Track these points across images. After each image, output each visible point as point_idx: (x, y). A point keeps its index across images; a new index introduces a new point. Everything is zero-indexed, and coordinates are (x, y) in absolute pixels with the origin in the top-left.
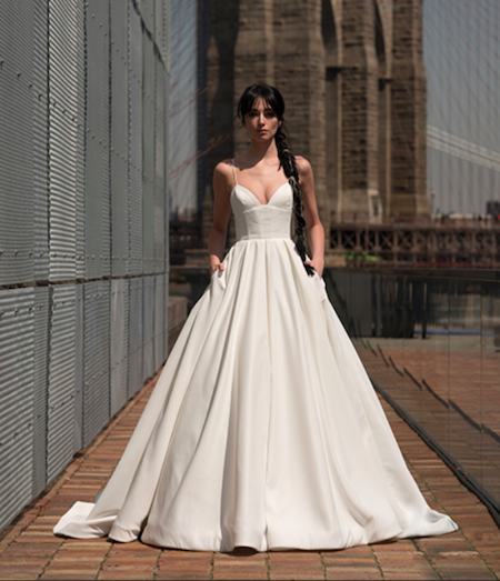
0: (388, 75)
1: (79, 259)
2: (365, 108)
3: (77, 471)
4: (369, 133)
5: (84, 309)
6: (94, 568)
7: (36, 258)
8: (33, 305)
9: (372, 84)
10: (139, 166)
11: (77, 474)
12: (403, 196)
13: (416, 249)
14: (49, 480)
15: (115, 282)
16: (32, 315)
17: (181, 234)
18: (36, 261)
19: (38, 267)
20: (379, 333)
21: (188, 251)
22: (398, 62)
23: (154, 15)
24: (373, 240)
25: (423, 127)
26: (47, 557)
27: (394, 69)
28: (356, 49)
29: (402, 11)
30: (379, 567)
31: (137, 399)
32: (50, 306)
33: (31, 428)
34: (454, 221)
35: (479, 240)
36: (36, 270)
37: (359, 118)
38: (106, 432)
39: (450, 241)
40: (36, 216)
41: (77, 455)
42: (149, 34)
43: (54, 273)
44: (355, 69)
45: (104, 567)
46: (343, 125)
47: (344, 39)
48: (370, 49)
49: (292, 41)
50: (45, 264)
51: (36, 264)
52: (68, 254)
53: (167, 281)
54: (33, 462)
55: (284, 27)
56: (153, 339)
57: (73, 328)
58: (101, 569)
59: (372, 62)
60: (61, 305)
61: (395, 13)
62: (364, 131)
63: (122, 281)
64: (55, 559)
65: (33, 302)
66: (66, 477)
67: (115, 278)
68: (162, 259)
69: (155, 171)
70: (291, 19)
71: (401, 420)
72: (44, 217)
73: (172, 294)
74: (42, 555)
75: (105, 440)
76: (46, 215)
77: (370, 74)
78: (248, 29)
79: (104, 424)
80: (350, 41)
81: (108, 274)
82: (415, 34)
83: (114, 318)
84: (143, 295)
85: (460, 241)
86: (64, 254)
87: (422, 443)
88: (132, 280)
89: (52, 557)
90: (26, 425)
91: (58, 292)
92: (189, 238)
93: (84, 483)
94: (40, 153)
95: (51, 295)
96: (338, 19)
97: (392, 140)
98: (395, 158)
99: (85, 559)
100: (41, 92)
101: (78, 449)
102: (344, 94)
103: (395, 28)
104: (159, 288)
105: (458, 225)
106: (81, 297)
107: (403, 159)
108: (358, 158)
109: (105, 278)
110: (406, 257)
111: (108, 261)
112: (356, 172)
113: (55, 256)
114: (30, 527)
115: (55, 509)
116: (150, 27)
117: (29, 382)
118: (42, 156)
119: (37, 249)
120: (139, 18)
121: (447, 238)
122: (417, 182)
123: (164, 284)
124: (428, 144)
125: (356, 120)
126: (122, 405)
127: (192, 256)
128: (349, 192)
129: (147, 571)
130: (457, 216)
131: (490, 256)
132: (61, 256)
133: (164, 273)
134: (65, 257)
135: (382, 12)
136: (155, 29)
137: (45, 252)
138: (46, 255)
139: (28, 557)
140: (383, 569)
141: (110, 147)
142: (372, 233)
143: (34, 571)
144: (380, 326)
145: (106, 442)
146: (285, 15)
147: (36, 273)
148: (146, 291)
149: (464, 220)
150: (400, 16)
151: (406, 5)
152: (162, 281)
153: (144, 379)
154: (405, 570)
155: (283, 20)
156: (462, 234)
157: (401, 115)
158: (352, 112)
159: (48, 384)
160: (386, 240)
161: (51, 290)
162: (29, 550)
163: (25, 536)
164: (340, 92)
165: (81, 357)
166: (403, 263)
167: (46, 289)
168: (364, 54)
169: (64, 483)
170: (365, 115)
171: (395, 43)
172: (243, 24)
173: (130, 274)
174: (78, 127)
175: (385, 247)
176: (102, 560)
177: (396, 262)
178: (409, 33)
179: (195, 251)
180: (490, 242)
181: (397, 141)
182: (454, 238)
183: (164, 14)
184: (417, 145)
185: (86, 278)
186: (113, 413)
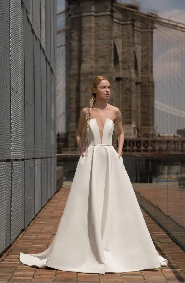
0: (139, 81)
1: (23, 151)
2: (130, 93)
3: (22, 237)
4: (132, 103)
5: (25, 171)
6: (30, 277)
7: (6, 150)
8: (5, 169)
9: (133, 84)
10: (45, 115)
11: (23, 238)
12: (145, 127)
13: (150, 148)
14: (12, 240)
15: (36, 160)
16: (5, 173)
17: (60, 142)
18: (6, 151)
19: (7, 153)
20: (138, 181)
21: (63, 149)
22: (143, 76)
23: (50, 56)
24: (133, 144)
25: (153, 101)
26: (12, 272)
27: (142, 78)
28: (128, 70)
29: (145, 55)
30: (143, 276)
31: (45, 208)
32: (12, 170)
33: (5, 219)
34: (165, 137)
35: (174, 144)
36: (6, 155)
37: (129, 97)
38: (33, 221)
39: (163, 144)
40: (6, 133)
41: (23, 230)
42: (49, 63)
43: (13, 156)
44: (127, 78)
45: (34, 276)
46: (122, 100)
47: (123, 66)
48: (133, 70)
49: (102, 67)
50: (9, 152)
51: (6, 152)
52: (19, 148)
53: (56, 160)
54: (6, 233)
55: (99, 62)
56: (51, 184)
57: (21, 179)
58: (33, 277)
59: (133, 76)
60: (16, 169)
61: (142, 56)
62: (130, 102)
63: (39, 160)
64: (15, 273)
65: (5, 168)
66: (19, 239)
67: (37, 158)
68: (54, 151)
69: (51, 117)
70: (102, 59)
71: (148, 216)
72: (9, 133)
73: (58, 165)
74: (10, 271)
75: (33, 224)
76: (10, 132)
77: (133, 80)
78: (85, 63)
79: (33, 217)
80: (125, 67)
81: (34, 157)
82: (150, 65)
83: (36, 175)
84: (47, 166)
85: (167, 144)
86: (17, 148)
87: (157, 225)
88: (43, 159)
89: (14, 272)
90: (3, 218)
91: (15, 164)
92: (63, 144)
93: (25, 242)
94: (8, 108)
95: (12, 165)
96: (120, 59)
97: (141, 105)
98: (142, 113)
99: (27, 273)
100: (7, 84)
101: (23, 228)
102: (122, 88)
103: (142, 62)
104: (53, 163)
105: (166, 138)
106: (23, 166)
107: (145, 113)
108: (128, 113)
109: (33, 159)
110: (146, 151)
111: (34, 152)
112: (127, 118)
113: (13, 149)
114: (5, 260)
115: (14, 252)
116: (49, 60)
117: (4, 201)
118: (8, 109)
119: (6, 146)
120: (45, 57)
121: (162, 143)
122: (151, 122)
123: (55, 161)
124: (155, 108)
125: (127, 98)
126: (39, 210)
127: (64, 150)
128: (125, 126)
129: (51, 278)
130: (166, 135)
131: (178, 150)
132: (16, 149)
133: (55, 157)
134: (17, 149)
135: (137, 56)
136: (51, 60)
137: (9, 147)
138: (10, 148)
139: (4, 272)
140: (145, 277)
141: (34, 106)
142: (133, 141)
143: (7, 278)
144: (139, 178)
145: (34, 225)
146: (100, 57)
147: (6, 156)
148: (48, 164)
149: (168, 136)
150: (144, 57)
151: (146, 53)
152: (54, 161)
153: (47, 200)
154: (153, 277)
155: (99, 59)
156: (168, 142)
157: (145, 96)
158: (126, 95)
159: (11, 201)
160: (139, 144)
161: (12, 164)
162: (5, 269)
163: (3, 264)
164: (121, 87)
165: (24, 191)
166: (145, 153)
167: (10, 162)
168: (130, 73)
169: (18, 242)
170: (130, 96)
171: (142, 68)
172: (83, 61)
173: (42, 157)
174: (22, 98)
175: (139, 147)
176: (34, 273)
177: (142, 153)
178: (148, 64)
179: (65, 149)
180: (178, 145)
181: (143, 106)
182: (165, 143)
183: (54, 55)
184: (150, 107)
185: (25, 158)
186: (36, 213)
